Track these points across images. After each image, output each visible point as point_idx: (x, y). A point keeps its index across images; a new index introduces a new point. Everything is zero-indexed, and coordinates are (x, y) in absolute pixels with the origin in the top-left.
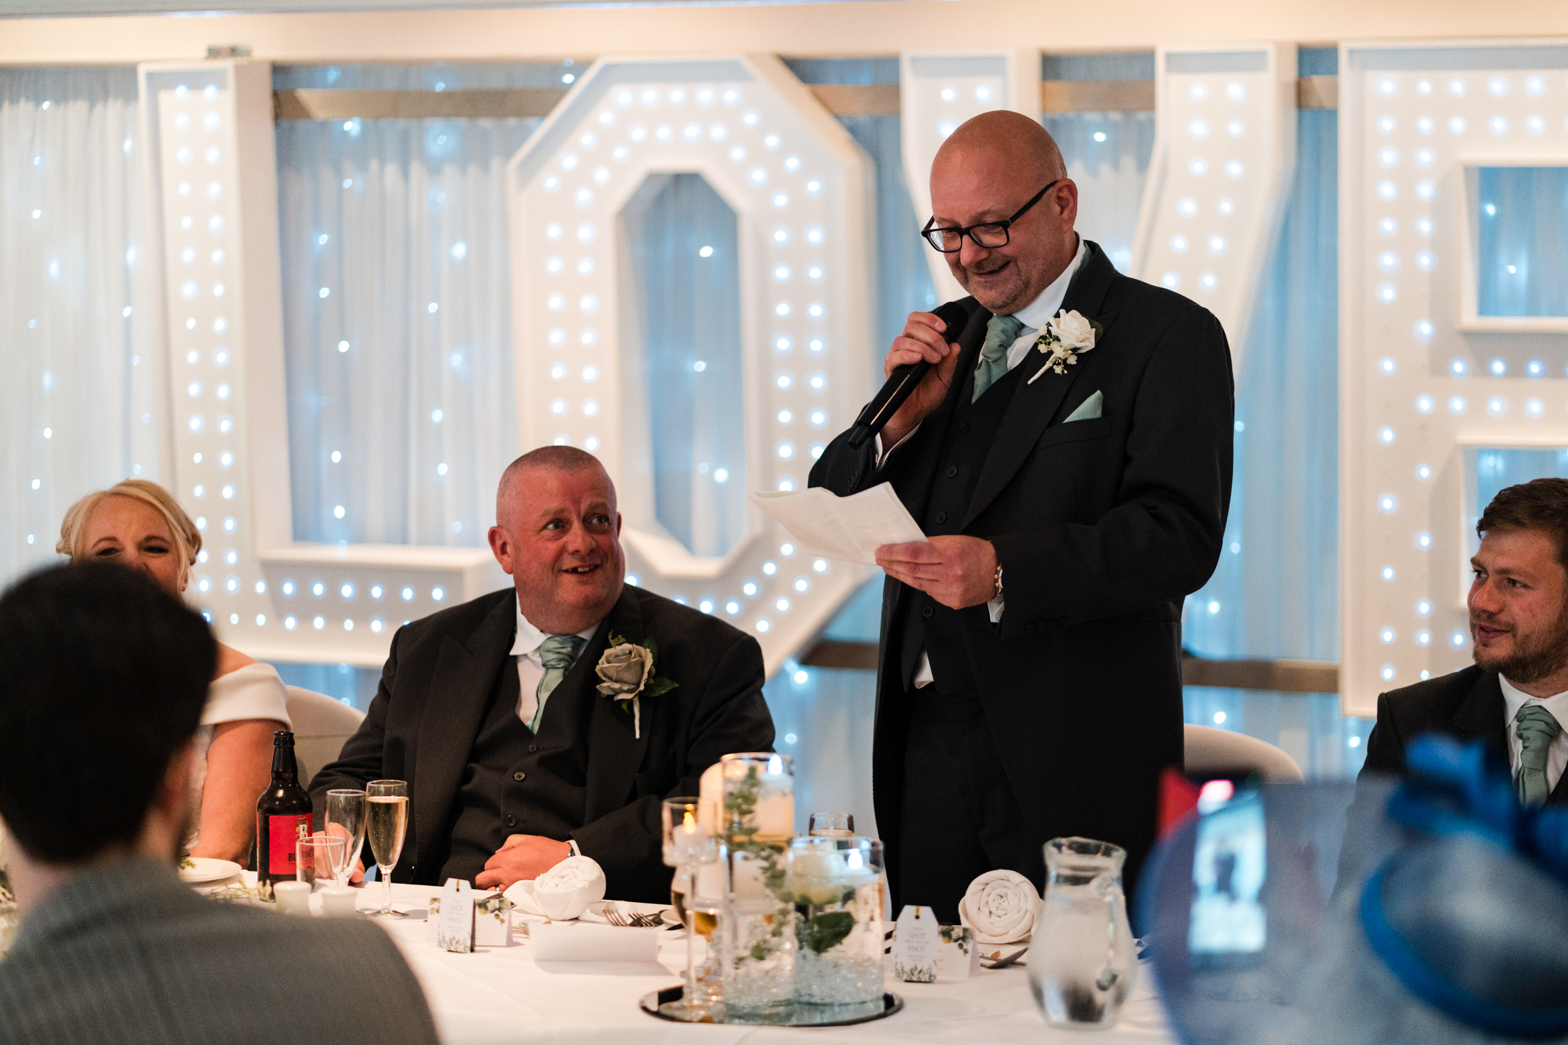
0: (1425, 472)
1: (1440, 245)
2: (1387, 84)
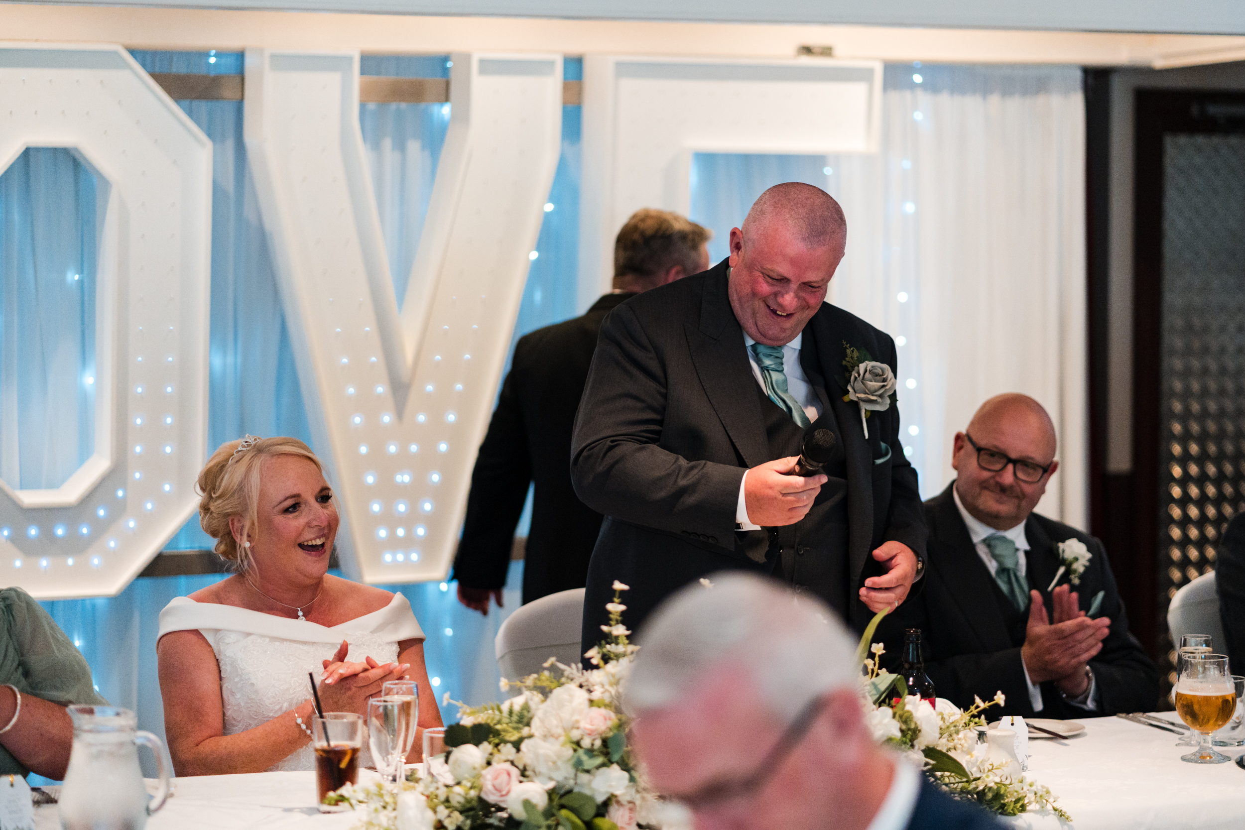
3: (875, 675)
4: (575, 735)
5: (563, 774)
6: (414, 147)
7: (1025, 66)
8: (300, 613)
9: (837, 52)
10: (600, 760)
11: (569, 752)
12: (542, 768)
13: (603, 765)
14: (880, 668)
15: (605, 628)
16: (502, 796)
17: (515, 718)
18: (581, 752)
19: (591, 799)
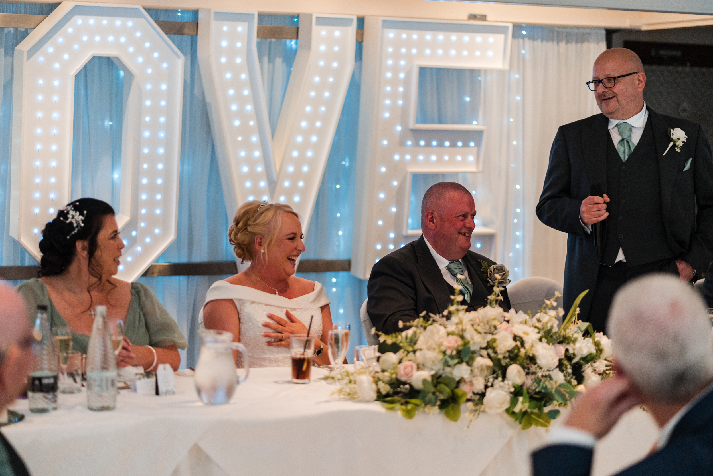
0: (395, 183)
1: (406, 96)
2: (391, 34)
3: (576, 323)
4: (443, 348)
5: (438, 367)
6: (279, 61)
7: (578, 27)
8: (277, 293)
9: (488, 18)
10: (456, 361)
11: (441, 356)
12: (429, 364)
13: (459, 363)
14: (578, 320)
15: (452, 297)
16: (409, 377)
17: (408, 340)
18: (446, 357)
19: (453, 379)
